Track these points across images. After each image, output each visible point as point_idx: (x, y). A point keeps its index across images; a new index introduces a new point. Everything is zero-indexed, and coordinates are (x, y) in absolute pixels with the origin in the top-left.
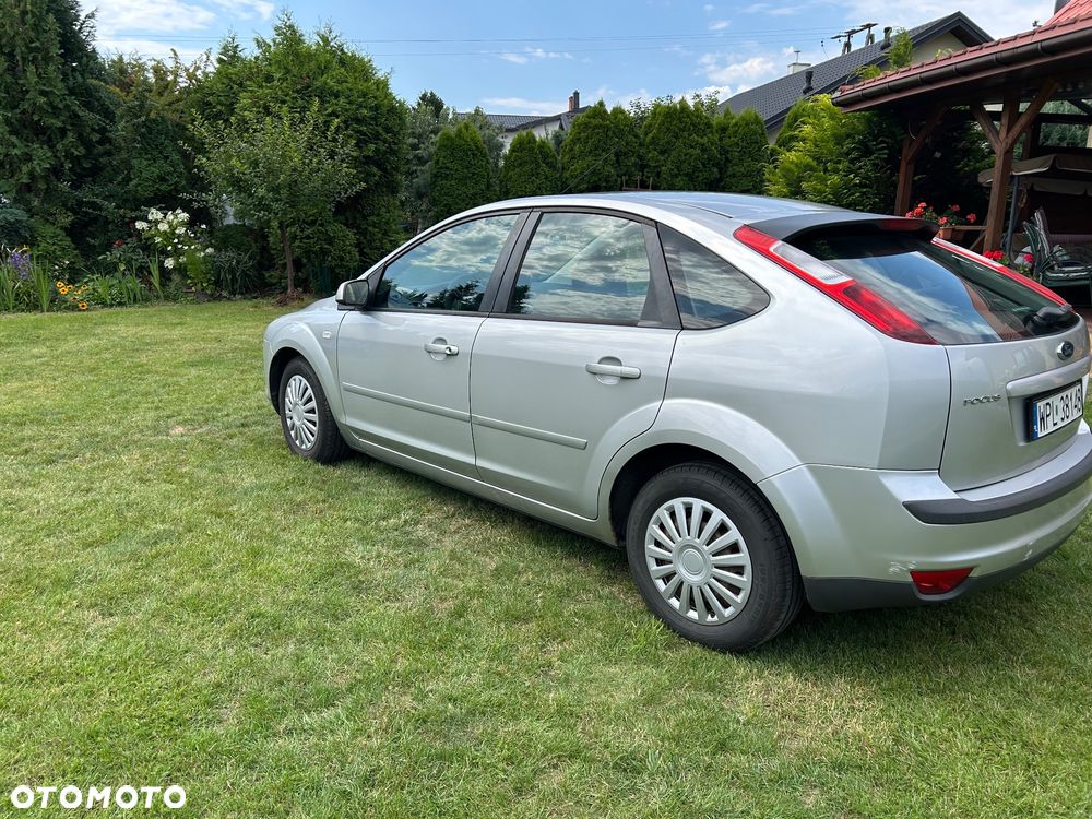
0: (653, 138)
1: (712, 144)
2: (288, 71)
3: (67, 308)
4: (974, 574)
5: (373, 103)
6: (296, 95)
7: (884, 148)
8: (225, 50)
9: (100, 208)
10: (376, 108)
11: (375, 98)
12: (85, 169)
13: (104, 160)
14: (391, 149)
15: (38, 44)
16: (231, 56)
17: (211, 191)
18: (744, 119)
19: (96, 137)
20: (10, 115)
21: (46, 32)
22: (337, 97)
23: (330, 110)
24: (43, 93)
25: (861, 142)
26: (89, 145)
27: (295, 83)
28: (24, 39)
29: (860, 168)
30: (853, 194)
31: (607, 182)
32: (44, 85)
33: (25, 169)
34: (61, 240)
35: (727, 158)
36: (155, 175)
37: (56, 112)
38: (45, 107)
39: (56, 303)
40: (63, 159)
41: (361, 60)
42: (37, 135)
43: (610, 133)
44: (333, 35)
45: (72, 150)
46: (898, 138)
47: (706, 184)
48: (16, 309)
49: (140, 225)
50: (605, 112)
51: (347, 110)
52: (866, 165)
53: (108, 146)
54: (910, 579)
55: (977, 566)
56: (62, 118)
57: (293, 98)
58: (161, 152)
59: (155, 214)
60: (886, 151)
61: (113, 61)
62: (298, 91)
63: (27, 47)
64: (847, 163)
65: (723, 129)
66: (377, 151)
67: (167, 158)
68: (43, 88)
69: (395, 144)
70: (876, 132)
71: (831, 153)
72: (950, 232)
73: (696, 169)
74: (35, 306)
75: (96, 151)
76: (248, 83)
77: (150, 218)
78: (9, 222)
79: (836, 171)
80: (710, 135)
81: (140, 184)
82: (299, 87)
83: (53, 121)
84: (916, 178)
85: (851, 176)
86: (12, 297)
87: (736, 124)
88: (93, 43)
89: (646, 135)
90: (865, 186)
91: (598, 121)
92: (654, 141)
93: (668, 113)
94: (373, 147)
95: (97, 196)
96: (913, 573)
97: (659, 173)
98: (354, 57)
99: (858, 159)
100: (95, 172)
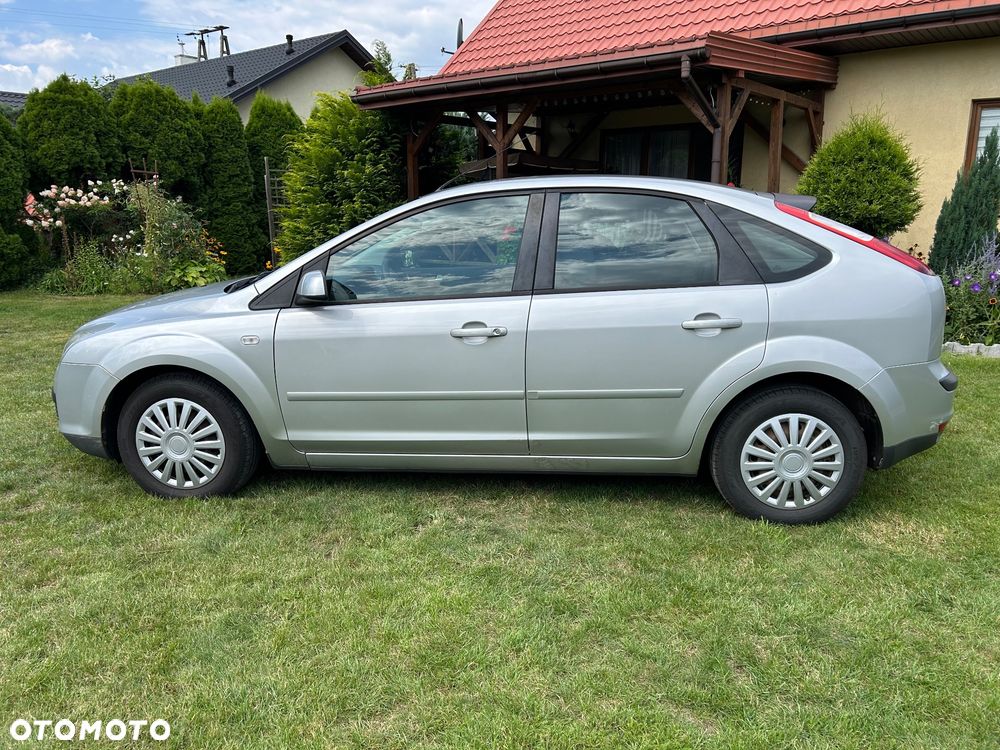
7: (397, 143)
18: (219, 107)
25: (380, 136)
29: (381, 159)
35: (210, 144)
43: (85, 111)
47: (196, 168)
70: (390, 129)
71: (355, 145)
85: (382, 166)
96: (940, 426)
99: (378, 151)
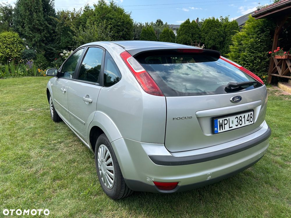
0: (203, 29)
1: (221, 31)
2: (99, 13)
3: (41, 76)
4: (179, 184)
5: (122, 21)
6: (100, 19)
7: (268, 30)
8: (86, 8)
9: (52, 50)
10: (123, 22)
11: (123, 19)
12: (49, 40)
13: (54, 38)
14: (128, 33)
15: (37, 7)
16: (87, 9)
17: (77, 45)
19: (52, 32)
20: (30, 26)
21: (39, 4)
22: (112, 19)
23: (109, 23)
24: (38, 20)
25: (261, 28)
26: (51, 34)
27: (101, 16)
28: (34, 6)
29: (261, 36)
30: (258, 45)
31: (189, 42)
32: (38, 18)
33: (33, 40)
34: (43, 58)
35: (226, 35)
36: (66, 41)
37: (42, 25)
38: (38, 24)
39: (38, 74)
40: (43, 37)
41: (121, 9)
42: (37, 31)
43: (190, 28)
44: (114, 3)
45: (46, 35)
46: (274, 27)
47: (219, 42)
48: (28, 75)
49: (62, 54)
50: (189, 22)
51: (114, 23)
52: (263, 36)
53: (55, 34)
54: (154, 184)
55: (180, 182)
56: (43, 27)
57: (100, 20)
58: (68, 35)
59: (65, 51)
60: (269, 31)
61: (61, 12)
62: (101, 18)
63: (35, 8)
64: (256, 35)
65: (226, 26)
66: (123, 34)
67: (69, 37)
68: (38, 19)
69: (129, 32)
70: (266, 25)
71: (252, 32)
72: (287, 56)
73: (216, 38)
74: (33, 75)
75: (52, 35)
76: (90, 16)
77: (64, 52)
78: (29, 53)
79: (253, 37)
80: (221, 28)
81: (62, 44)
82: (102, 17)
83: (41, 28)
84: (279, 39)
85: (257, 39)
86: (27, 73)
87: (229, 25)
88: (54, 7)
89: (202, 28)
90: (262, 42)
91: (187, 25)
92: (204, 30)
93: (208, 22)
94: (121, 33)
95: (52, 47)
96: (155, 182)
97: (205, 39)
98: (119, 9)
99: (260, 34)
100: (52, 41)
